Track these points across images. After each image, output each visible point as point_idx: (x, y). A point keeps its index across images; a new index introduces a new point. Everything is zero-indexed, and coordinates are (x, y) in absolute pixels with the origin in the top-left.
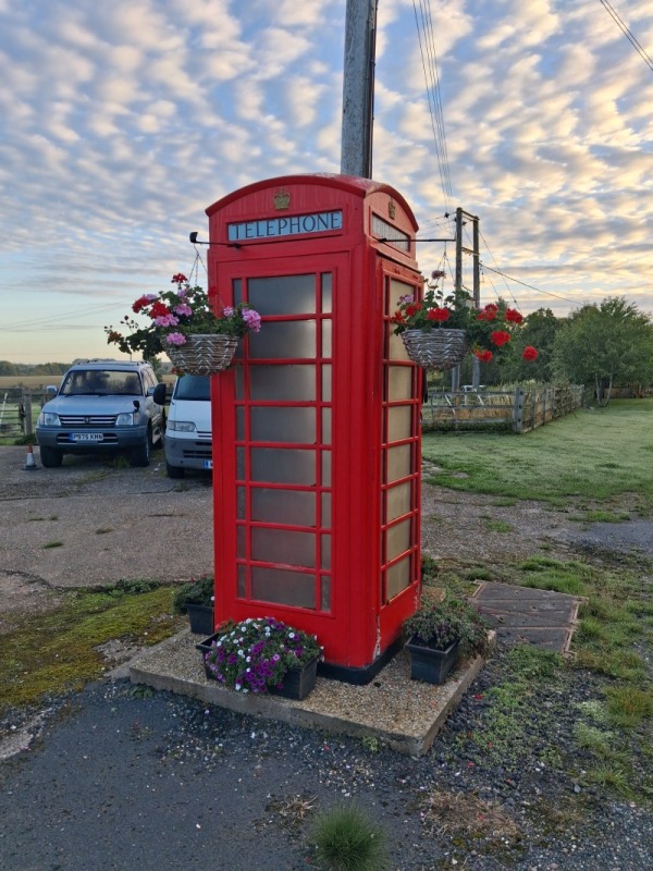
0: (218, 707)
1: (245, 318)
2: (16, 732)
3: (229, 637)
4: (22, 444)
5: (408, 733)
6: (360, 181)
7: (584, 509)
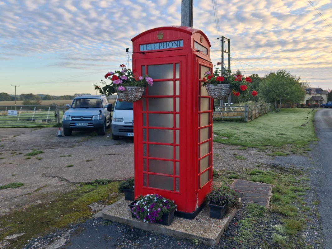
0: (137, 228)
1: (147, 80)
2: (59, 238)
3: (141, 201)
4: (56, 127)
5: (210, 238)
6: (189, 29)
7: (273, 151)
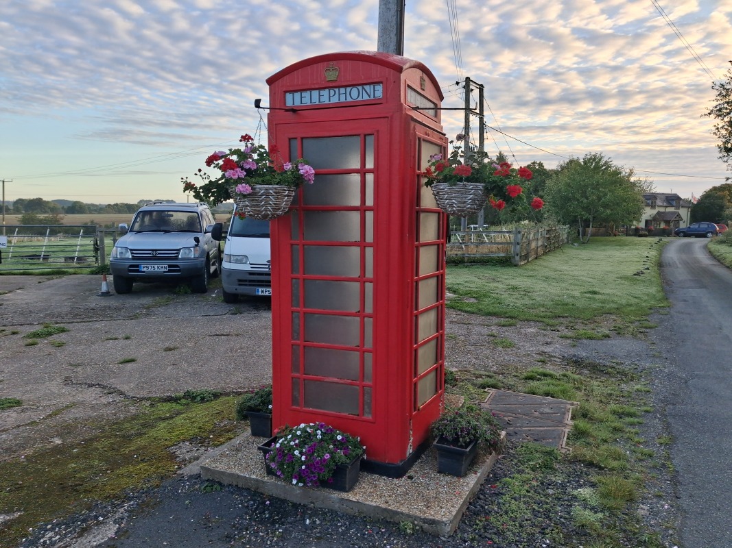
0: (277, 498)
1: (302, 172)
2: (102, 523)
3: (286, 440)
4: (96, 274)
5: (437, 518)
6: (396, 58)
7: (573, 328)
